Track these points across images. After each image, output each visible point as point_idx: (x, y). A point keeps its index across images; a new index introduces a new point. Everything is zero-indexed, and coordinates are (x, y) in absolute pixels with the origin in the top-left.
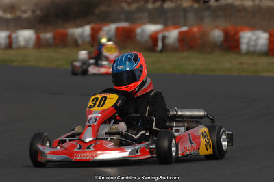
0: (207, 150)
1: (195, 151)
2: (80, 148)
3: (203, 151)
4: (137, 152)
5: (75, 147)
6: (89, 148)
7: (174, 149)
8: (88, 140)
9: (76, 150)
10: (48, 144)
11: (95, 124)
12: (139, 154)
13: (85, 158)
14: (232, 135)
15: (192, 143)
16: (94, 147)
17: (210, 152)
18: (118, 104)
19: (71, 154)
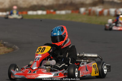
0: (96, 74)
1: (89, 74)
2: (30, 72)
3: (93, 74)
4: (57, 75)
5: (28, 71)
6: (34, 72)
7: (76, 73)
8: (34, 68)
9: (28, 73)
10: (17, 70)
11: (38, 61)
12: (59, 76)
13: (32, 77)
14: (110, 66)
15: (87, 70)
16: (37, 72)
17: (98, 74)
18: (51, 51)
19: (26, 75)
